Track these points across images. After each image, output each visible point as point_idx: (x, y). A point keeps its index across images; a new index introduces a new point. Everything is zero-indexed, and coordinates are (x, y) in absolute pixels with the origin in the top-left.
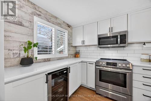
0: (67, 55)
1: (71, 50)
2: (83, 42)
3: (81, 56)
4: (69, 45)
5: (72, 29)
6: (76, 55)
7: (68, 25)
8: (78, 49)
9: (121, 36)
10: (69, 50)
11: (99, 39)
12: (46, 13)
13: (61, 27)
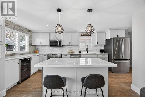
0: (28, 52)
1: (31, 48)
2: (41, 43)
3: (40, 52)
4: (29, 45)
5: (32, 33)
6: (36, 51)
7: (29, 30)
8: (37, 48)
9: (59, 42)
10: (29, 48)
11: (50, 42)
12: (11, 23)
13: (23, 32)
